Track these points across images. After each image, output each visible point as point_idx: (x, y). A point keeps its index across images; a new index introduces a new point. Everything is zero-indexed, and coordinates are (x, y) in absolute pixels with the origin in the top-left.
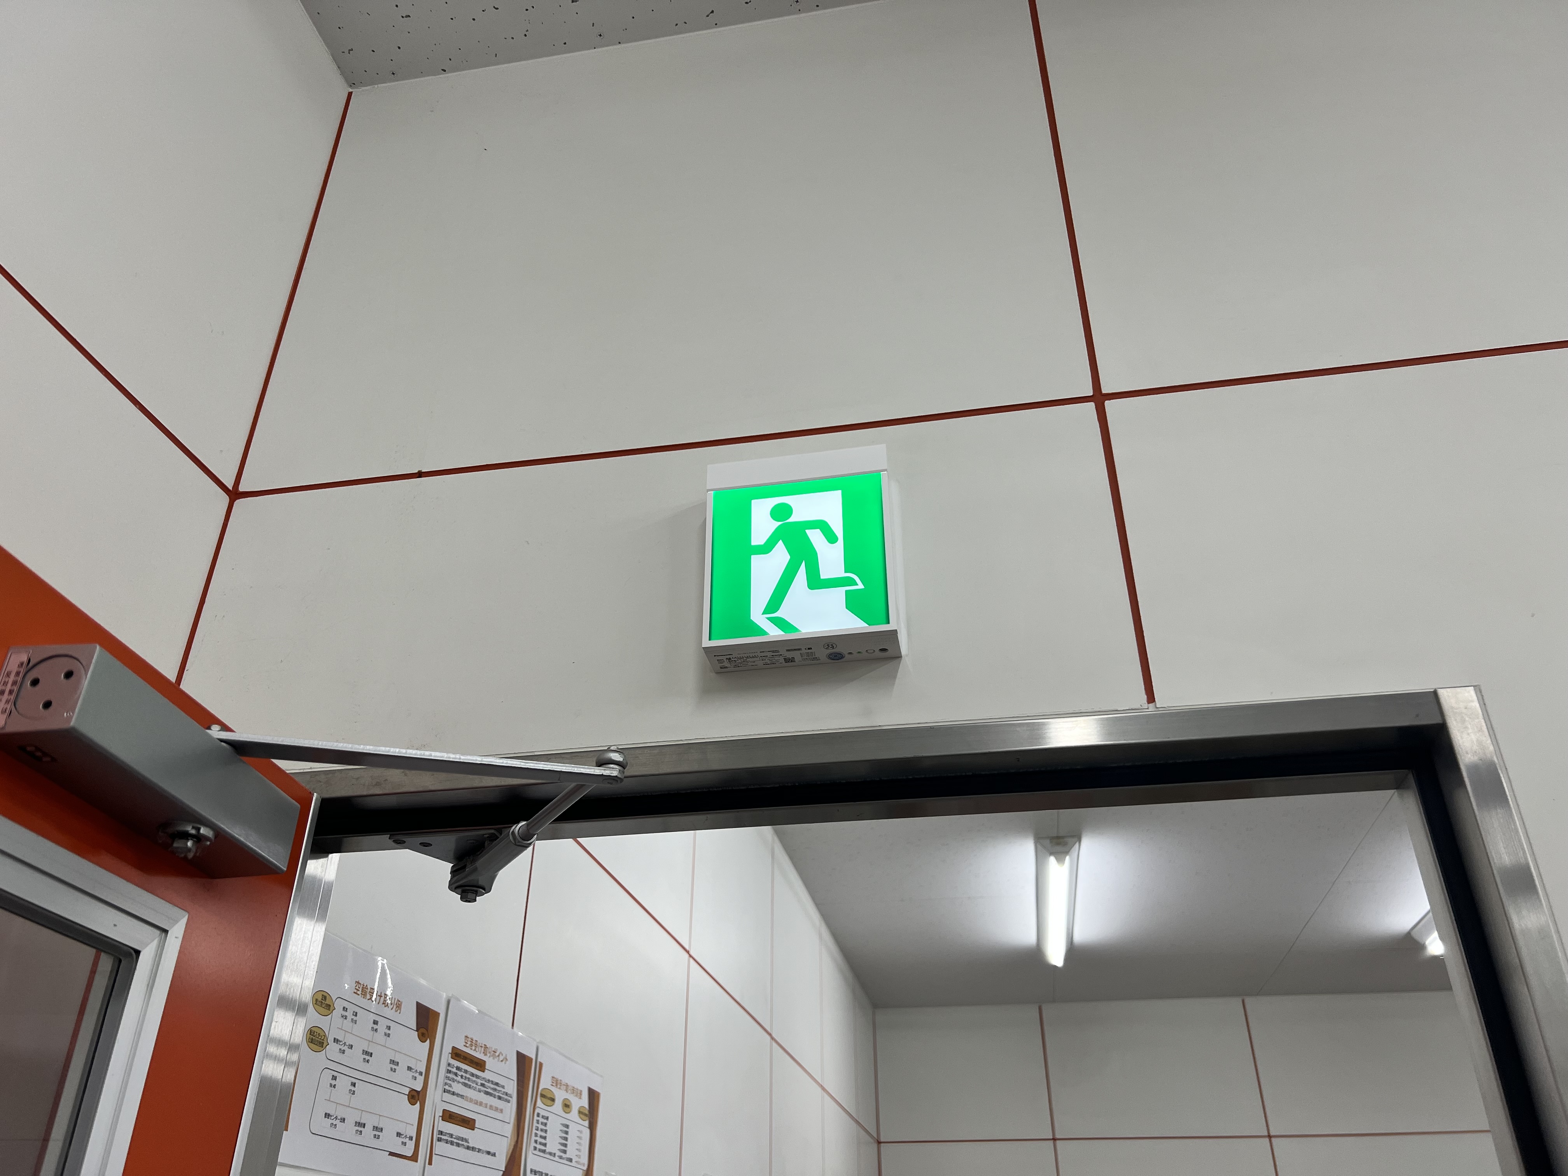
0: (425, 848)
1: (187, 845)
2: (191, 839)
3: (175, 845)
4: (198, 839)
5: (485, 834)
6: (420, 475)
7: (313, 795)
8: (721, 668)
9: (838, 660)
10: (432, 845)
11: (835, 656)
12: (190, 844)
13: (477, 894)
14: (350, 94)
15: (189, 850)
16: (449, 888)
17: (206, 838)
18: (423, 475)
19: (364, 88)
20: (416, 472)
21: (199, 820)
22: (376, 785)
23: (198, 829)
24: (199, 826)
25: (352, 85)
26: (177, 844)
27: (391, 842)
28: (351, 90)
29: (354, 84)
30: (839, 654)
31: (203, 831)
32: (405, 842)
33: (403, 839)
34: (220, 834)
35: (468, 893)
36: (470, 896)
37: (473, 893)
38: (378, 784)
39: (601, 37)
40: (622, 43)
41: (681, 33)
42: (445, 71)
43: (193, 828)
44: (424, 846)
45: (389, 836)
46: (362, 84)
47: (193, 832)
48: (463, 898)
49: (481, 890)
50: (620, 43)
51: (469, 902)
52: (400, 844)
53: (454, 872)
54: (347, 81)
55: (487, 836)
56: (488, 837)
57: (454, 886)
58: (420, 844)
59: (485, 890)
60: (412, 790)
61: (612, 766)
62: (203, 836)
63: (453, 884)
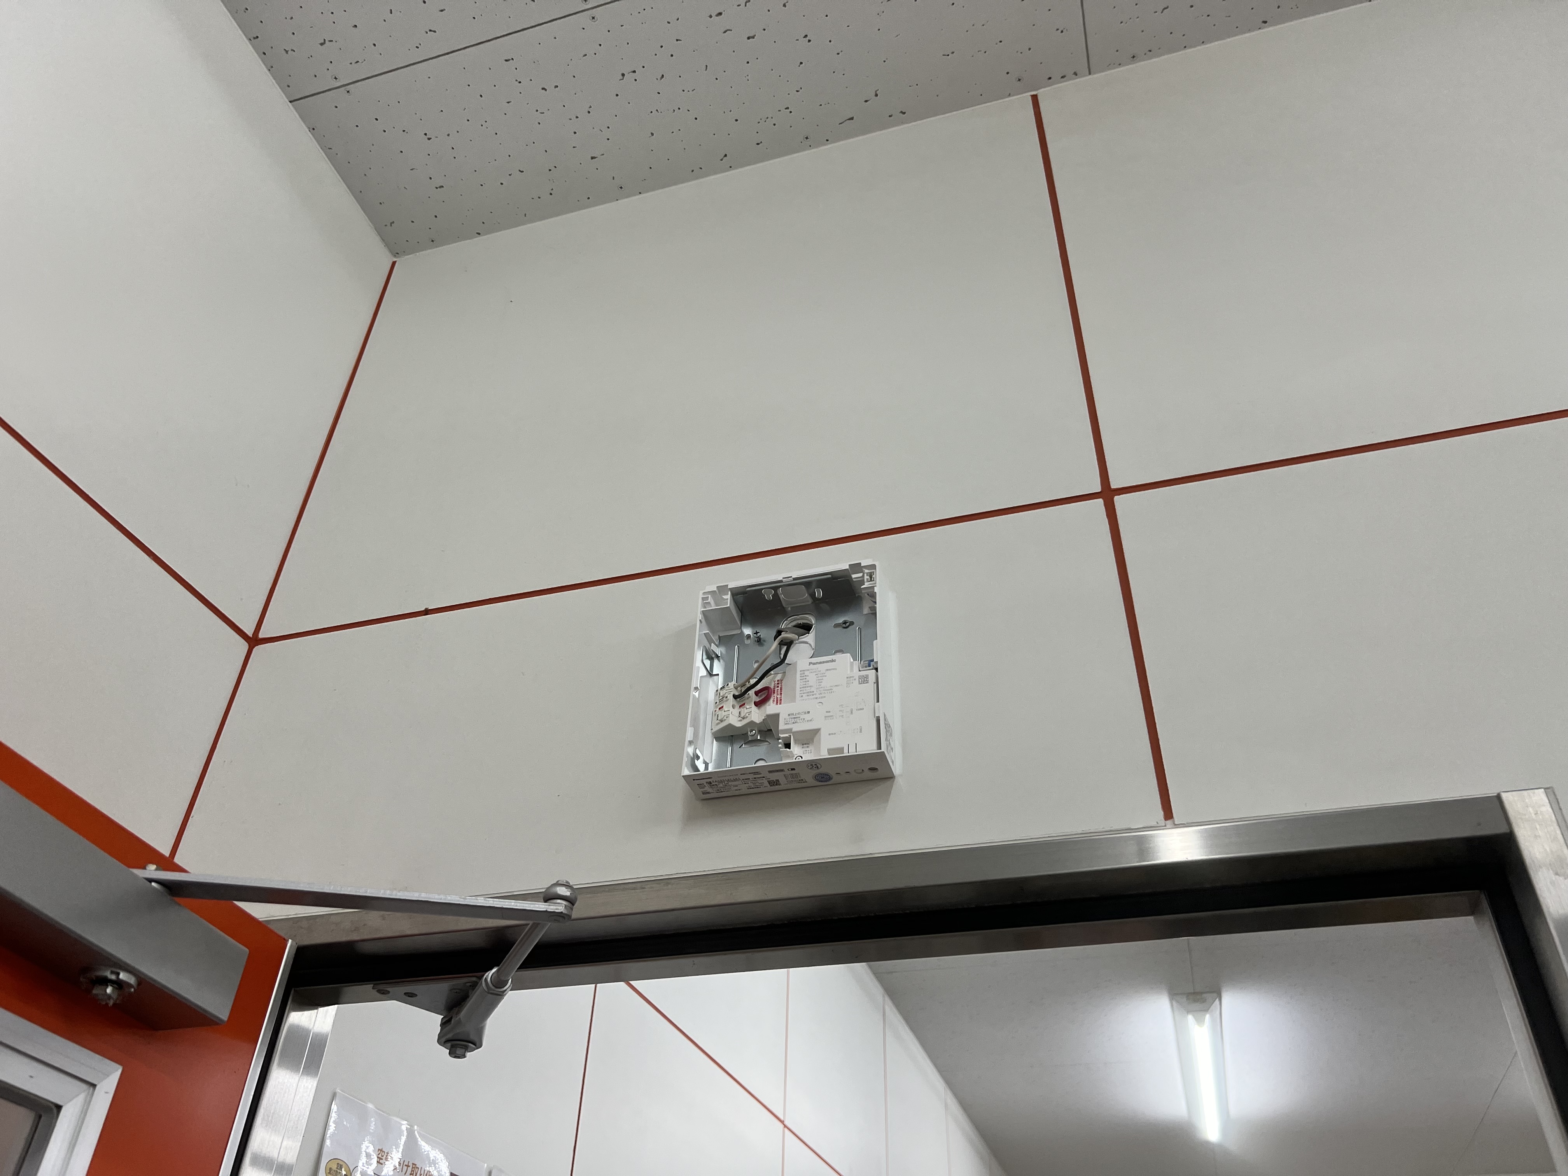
0: (409, 998)
1: (106, 991)
2: (111, 986)
3: (95, 992)
4: (119, 985)
5: (467, 983)
6: (427, 612)
7: (288, 941)
8: (703, 793)
9: (826, 781)
10: (416, 995)
11: (822, 778)
12: (109, 990)
13: (467, 1049)
14: (394, 263)
15: (109, 997)
16: (438, 1042)
17: (129, 985)
18: (429, 612)
19: (406, 257)
20: (423, 609)
21: (119, 965)
22: (355, 930)
23: (118, 974)
24: (119, 971)
25: (396, 254)
26: (96, 991)
27: (374, 992)
28: (395, 259)
29: (398, 254)
30: (826, 775)
31: (123, 976)
32: (389, 992)
33: (386, 989)
34: (143, 981)
35: (456, 1047)
36: (459, 1051)
37: (462, 1048)
38: (357, 929)
39: (623, 189)
40: (643, 193)
41: (697, 178)
42: (479, 234)
43: (112, 972)
44: (409, 996)
45: (372, 985)
46: (405, 253)
47: (113, 977)
48: (452, 1054)
49: (470, 1044)
50: (640, 193)
51: (459, 1057)
52: (384, 995)
53: (443, 1024)
54: (391, 251)
55: (469, 984)
56: (470, 986)
57: (443, 1040)
58: (405, 994)
59: (476, 1046)
60: (390, 934)
61: (559, 901)
62: (122, 981)
63: (443, 1037)
